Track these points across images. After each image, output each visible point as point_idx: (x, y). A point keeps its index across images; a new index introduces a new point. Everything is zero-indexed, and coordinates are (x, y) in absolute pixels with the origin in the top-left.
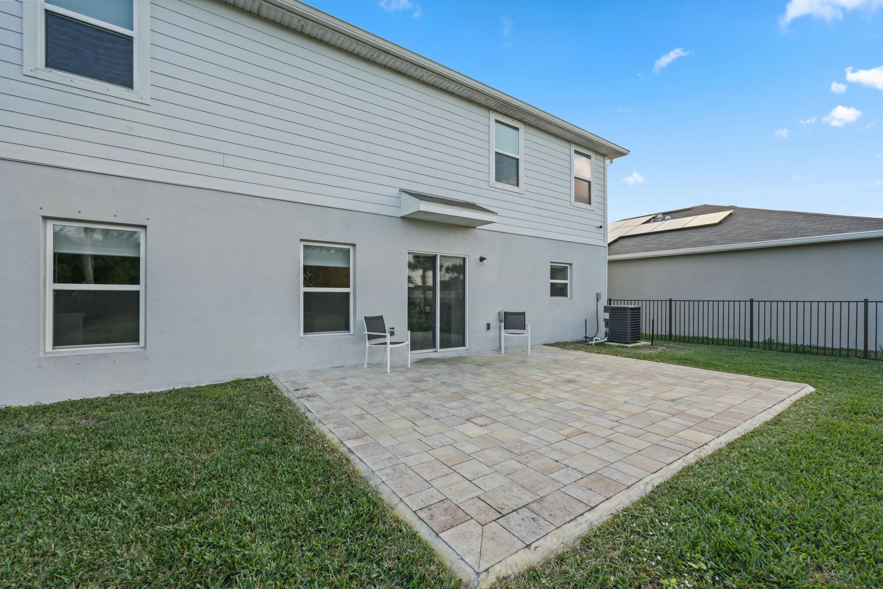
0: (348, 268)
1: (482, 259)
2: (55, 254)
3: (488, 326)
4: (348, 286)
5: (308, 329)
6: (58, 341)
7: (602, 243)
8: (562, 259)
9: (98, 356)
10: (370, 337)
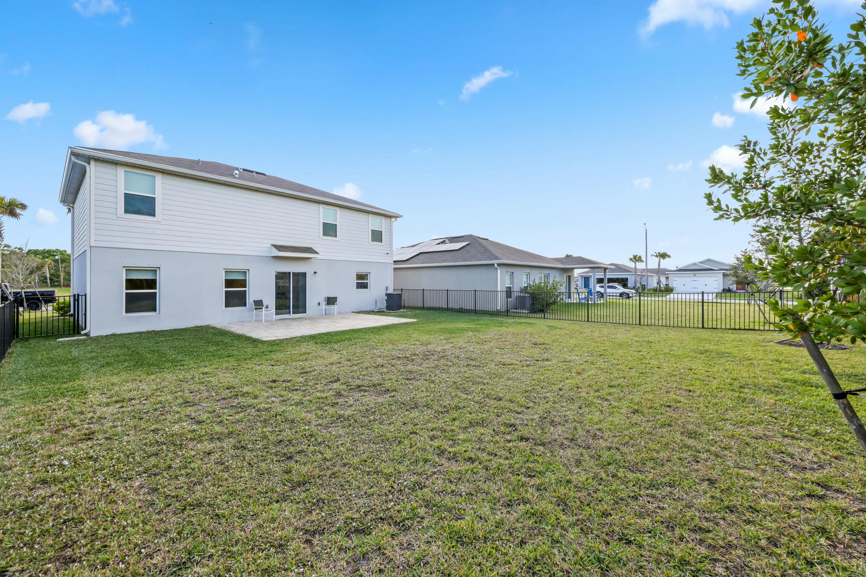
0: (245, 280)
1: (315, 273)
2: (126, 279)
3: (319, 304)
4: (246, 287)
5: (227, 306)
6: (127, 312)
7: (389, 261)
8: (363, 270)
9: (142, 316)
10: (256, 309)
